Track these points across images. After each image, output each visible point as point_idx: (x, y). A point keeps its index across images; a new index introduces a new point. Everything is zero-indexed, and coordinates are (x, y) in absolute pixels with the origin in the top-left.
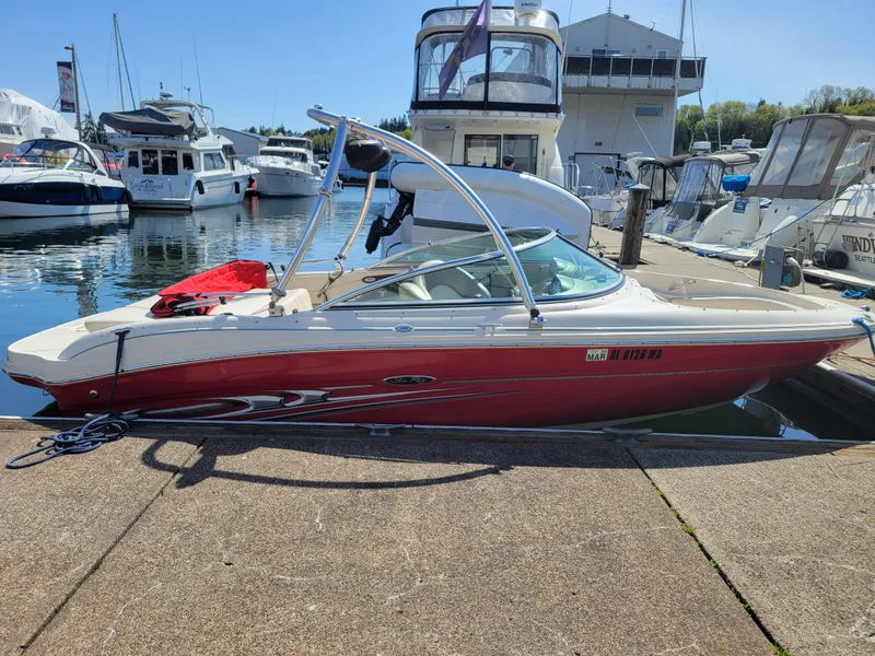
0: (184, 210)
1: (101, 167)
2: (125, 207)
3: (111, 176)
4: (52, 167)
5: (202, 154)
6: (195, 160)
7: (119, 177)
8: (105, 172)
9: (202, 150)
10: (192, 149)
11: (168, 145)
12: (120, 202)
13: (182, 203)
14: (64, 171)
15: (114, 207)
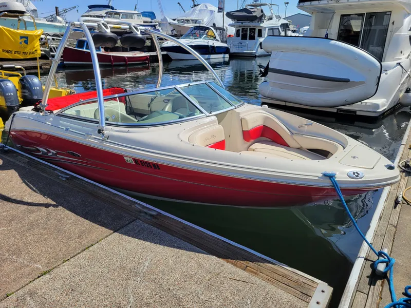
0: (253, 57)
1: (218, 38)
2: (227, 56)
3: (222, 42)
4: (196, 39)
5: (267, 29)
6: (263, 32)
7: (226, 42)
8: (219, 40)
9: (267, 27)
10: (262, 27)
11: (251, 26)
12: (225, 53)
13: (251, 54)
14: (201, 40)
15: (222, 56)
